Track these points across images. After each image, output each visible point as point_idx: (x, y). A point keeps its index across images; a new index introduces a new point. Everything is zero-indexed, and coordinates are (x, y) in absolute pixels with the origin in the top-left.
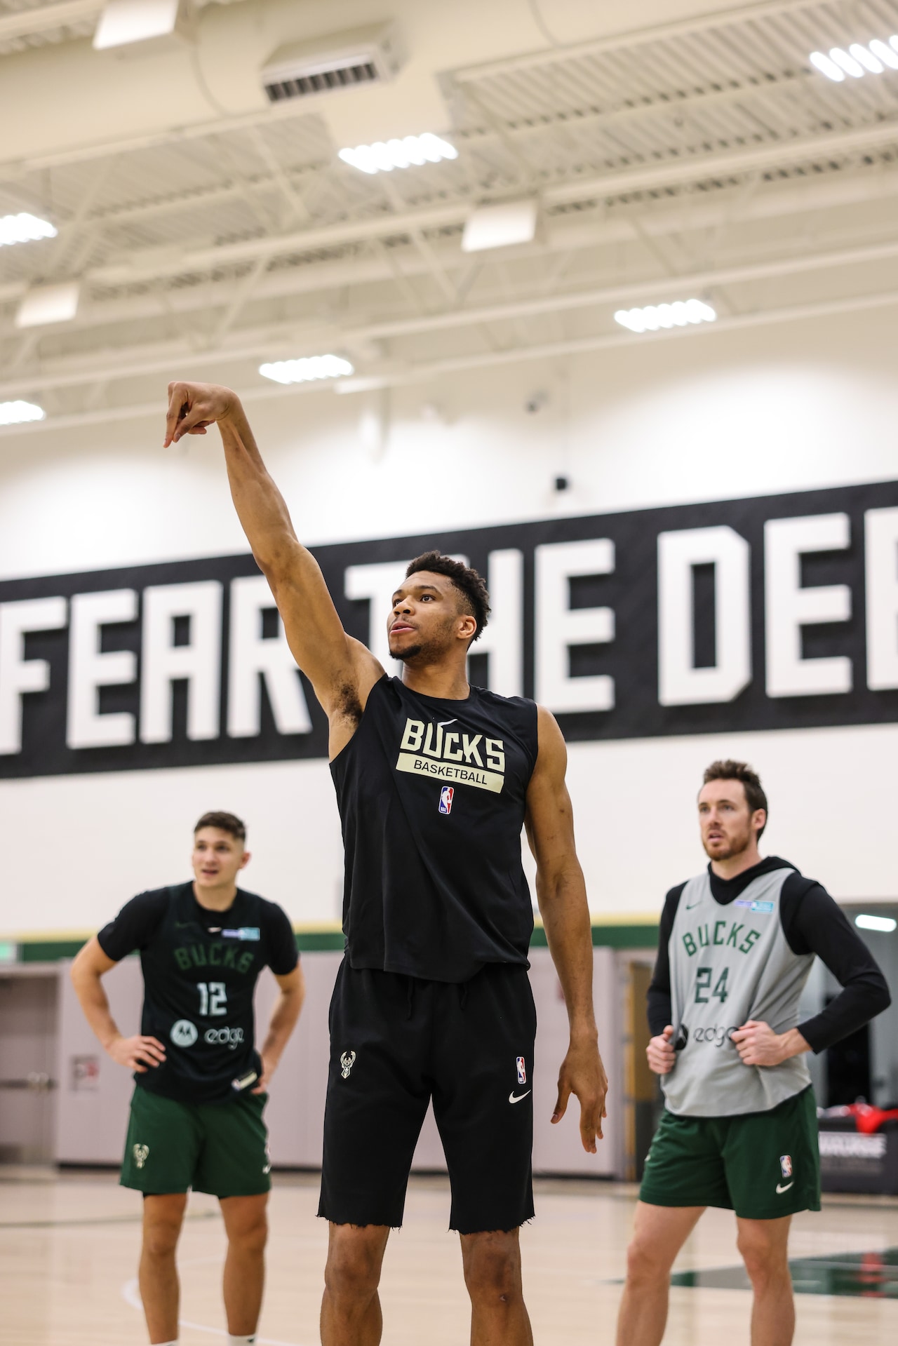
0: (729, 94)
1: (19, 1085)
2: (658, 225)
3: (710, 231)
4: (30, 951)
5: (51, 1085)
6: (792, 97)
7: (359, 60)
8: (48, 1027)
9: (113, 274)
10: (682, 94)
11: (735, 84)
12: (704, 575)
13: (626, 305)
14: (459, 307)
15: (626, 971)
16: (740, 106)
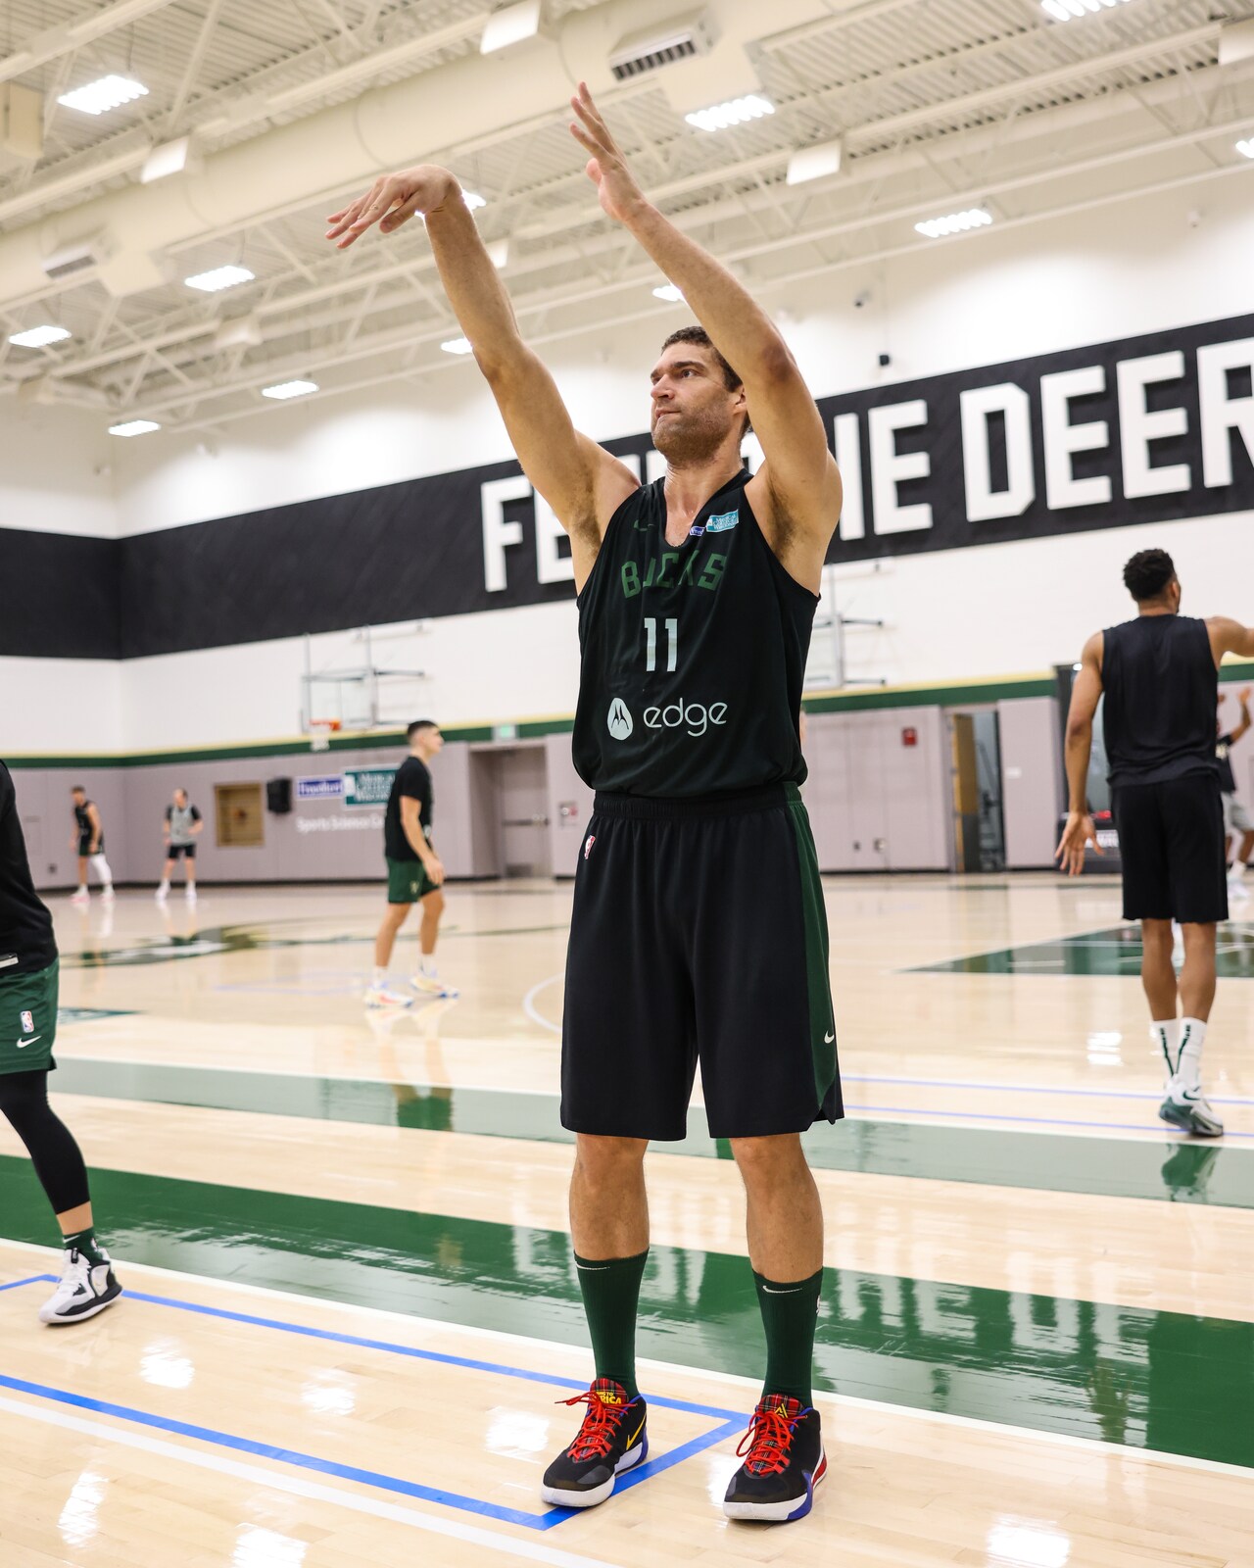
0: (991, 46)
1: (526, 823)
2: (943, 153)
3: (983, 153)
4: (525, 730)
5: (547, 822)
6: (1038, 43)
7: (681, 40)
8: (541, 783)
9: (534, 231)
10: (955, 50)
11: (995, 38)
12: (995, 421)
13: (923, 217)
14: (794, 233)
15: (952, 721)
16: (1000, 55)
